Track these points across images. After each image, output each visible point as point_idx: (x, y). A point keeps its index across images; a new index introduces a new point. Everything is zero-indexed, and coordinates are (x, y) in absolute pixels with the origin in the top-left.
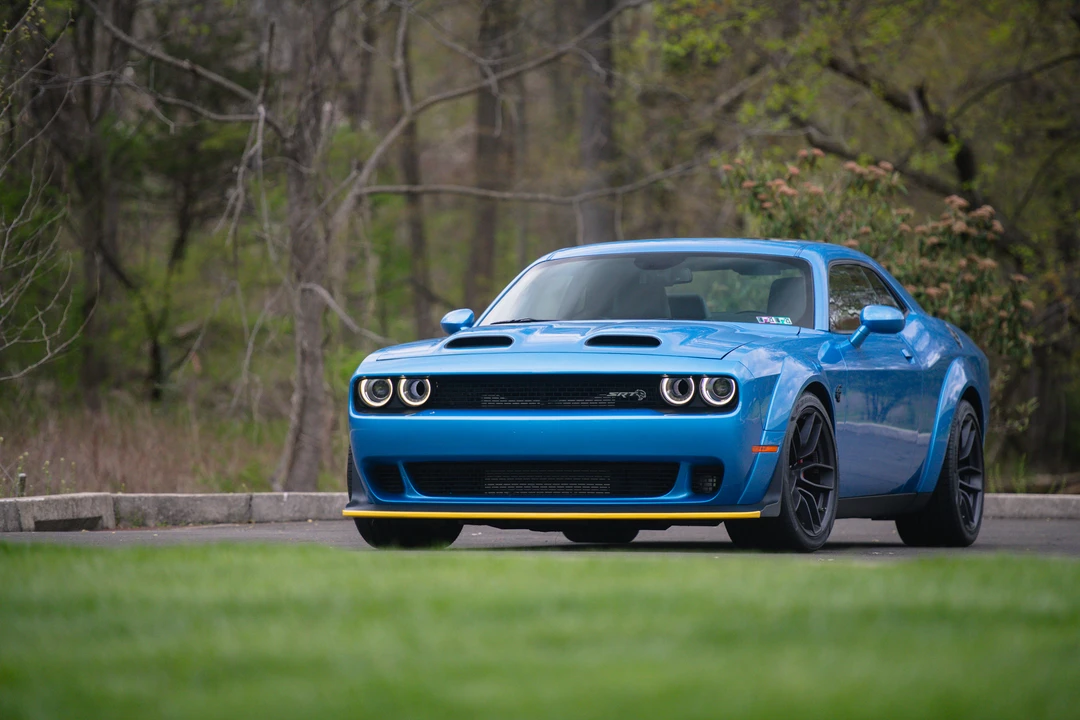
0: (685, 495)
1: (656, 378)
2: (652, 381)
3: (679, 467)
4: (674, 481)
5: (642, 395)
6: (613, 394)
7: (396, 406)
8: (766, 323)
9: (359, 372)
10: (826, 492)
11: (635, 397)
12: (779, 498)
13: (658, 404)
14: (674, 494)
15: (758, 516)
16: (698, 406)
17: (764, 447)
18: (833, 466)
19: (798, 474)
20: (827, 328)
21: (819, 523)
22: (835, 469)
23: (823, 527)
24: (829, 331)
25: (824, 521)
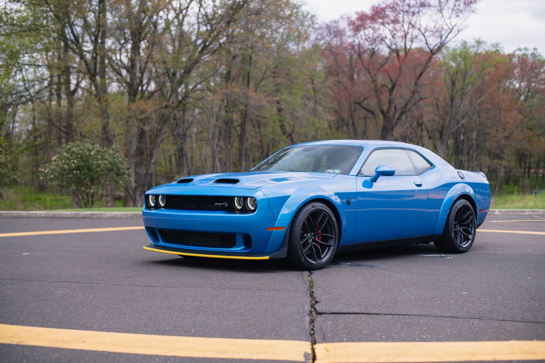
0: (243, 247)
1: (232, 198)
2: (230, 199)
3: (235, 237)
4: (235, 243)
5: (226, 205)
6: (216, 204)
7: (157, 206)
8: (329, 173)
9: (147, 192)
10: (330, 246)
11: (224, 205)
12: (286, 249)
13: (232, 210)
14: (236, 248)
15: (268, 258)
16: (245, 210)
17: (276, 228)
18: (332, 234)
19: (315, 238)
20: (356, 175)
21: (321, 259)
22: (335, 237)
23: (324, 260)
24: (357, 175)
25: (326, 258)
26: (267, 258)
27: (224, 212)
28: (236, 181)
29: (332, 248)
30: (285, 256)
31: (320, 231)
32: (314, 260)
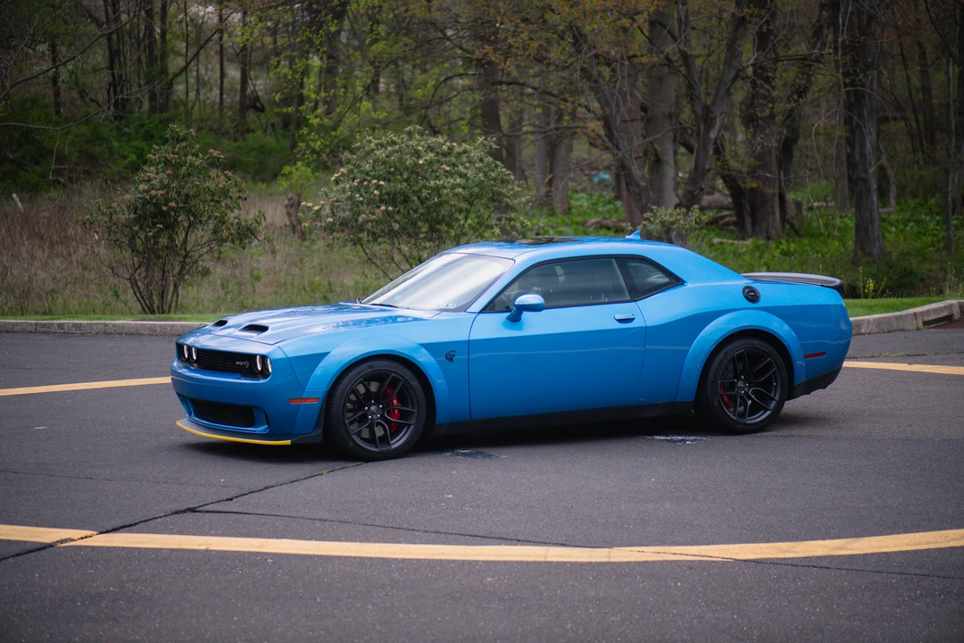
0: (265, 427)
2: (250, 358)
3: (252, 411)
4: (255, 421)
5: (247, 364)
6: (237, 362)
7: (191, 361)
10: (409, 426)
11: (244, 366)
12: (320, 430)
13: (254, 374)
14: (257, 427)
15: (289, 444)
16: (264, 373)
17: (306, 400)
18: (413, 408)
19: (383, 412)
20: (478, 310)
21: (388, 444)
22: (418, 410)
23: (394, 447)
24: (480, 312)
25: (397, 443)
26: (288, 442)
27: (239, 375)
28: (263, 329)
29: (412, 427)
30: (319, 440)
31: (395, 401)
32: (376, 446)
